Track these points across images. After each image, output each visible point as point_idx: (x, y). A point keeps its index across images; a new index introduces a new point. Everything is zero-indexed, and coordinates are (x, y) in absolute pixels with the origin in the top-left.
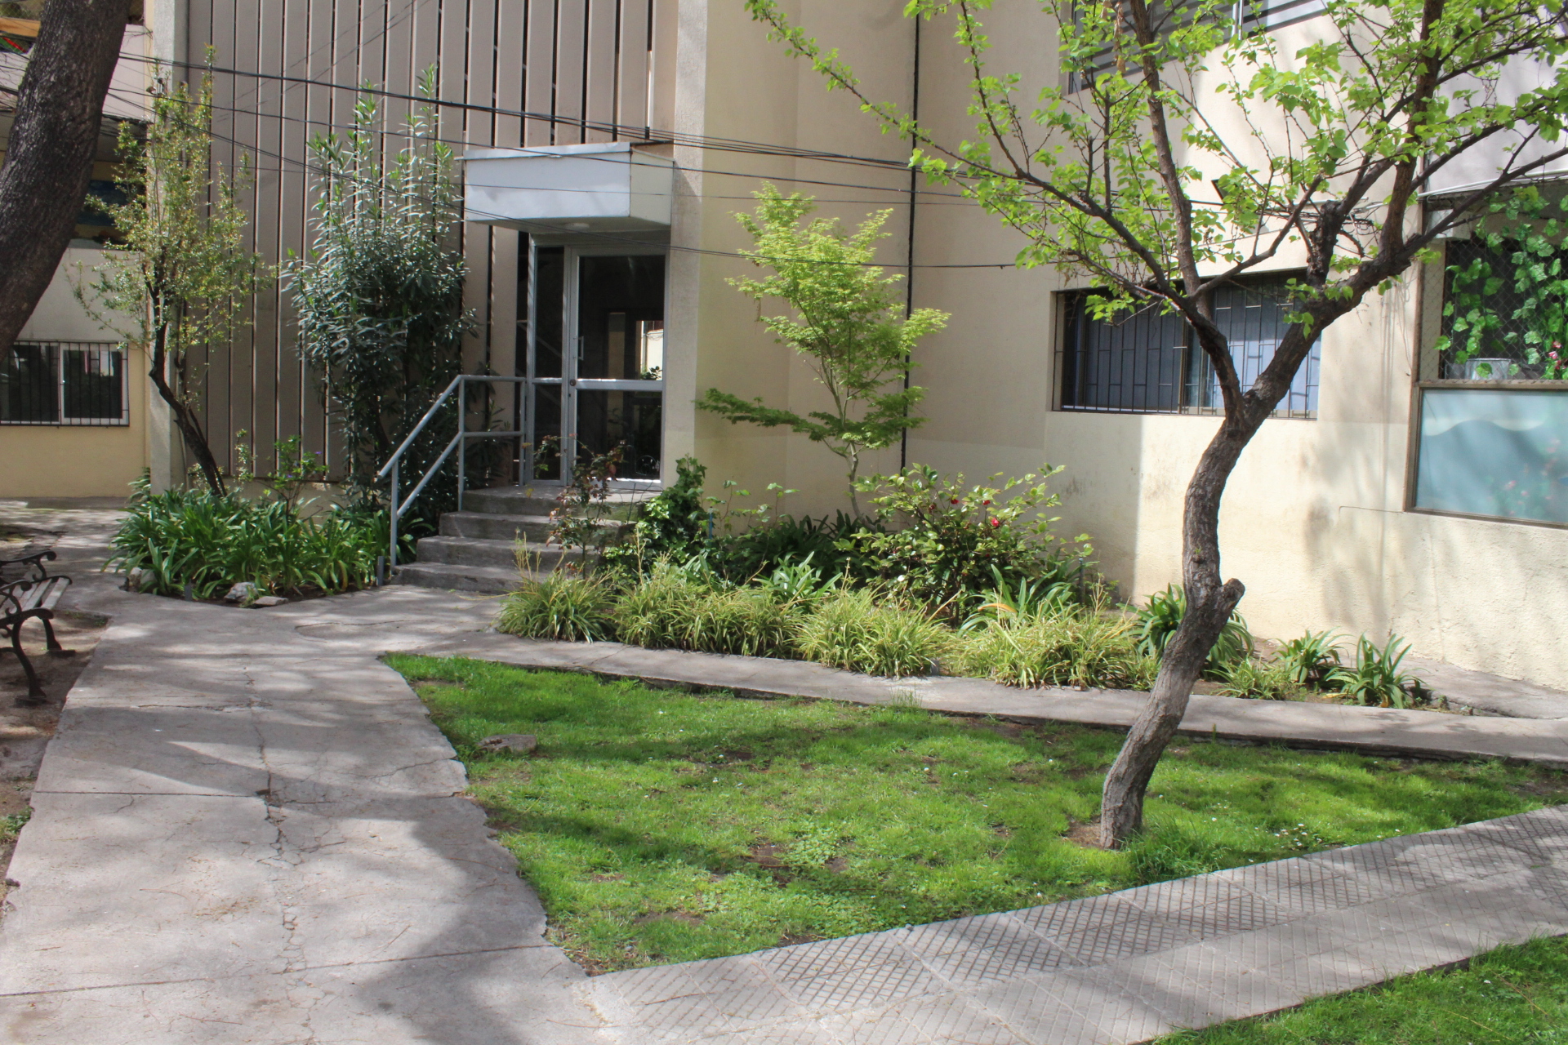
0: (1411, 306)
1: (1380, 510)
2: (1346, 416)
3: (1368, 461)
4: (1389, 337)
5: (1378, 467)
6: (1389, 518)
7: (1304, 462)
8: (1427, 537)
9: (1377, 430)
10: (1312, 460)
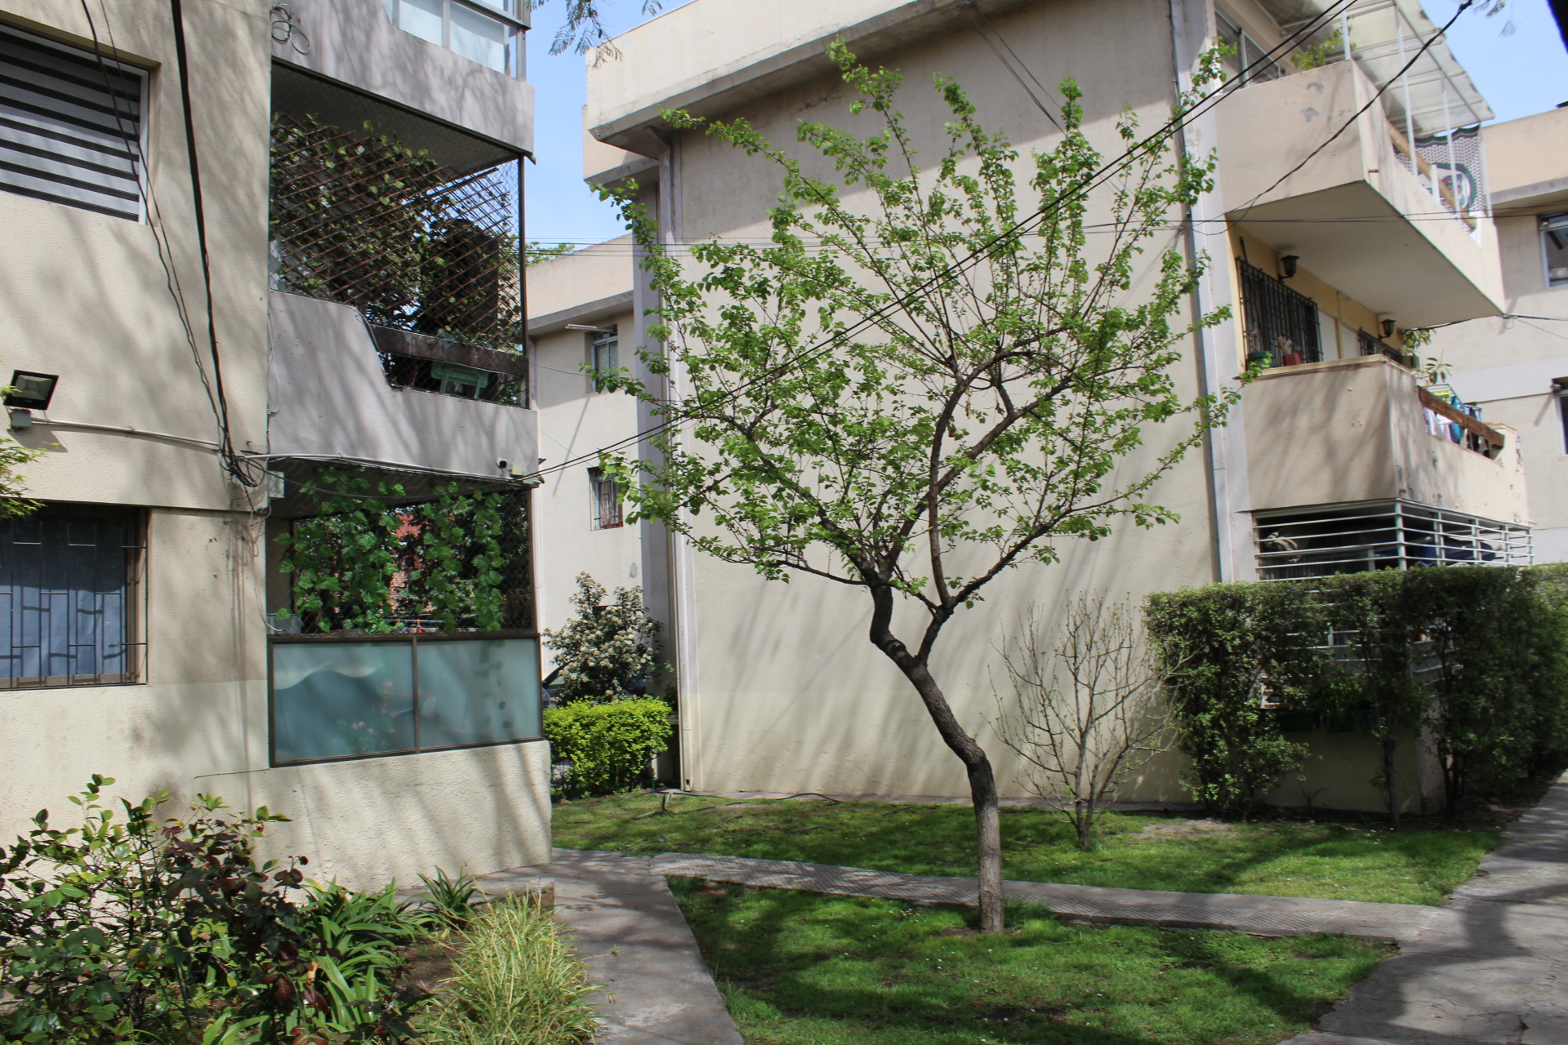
0: (261, 561)
1: (243, 772)
2: (191, 676)
3: (223, 723)
4: (238, 592)
5: (236, 728)
6: (254, 777)
7: (137, 736)
8: (298, 788)
9: (232, 689)
10: (148, 734)
